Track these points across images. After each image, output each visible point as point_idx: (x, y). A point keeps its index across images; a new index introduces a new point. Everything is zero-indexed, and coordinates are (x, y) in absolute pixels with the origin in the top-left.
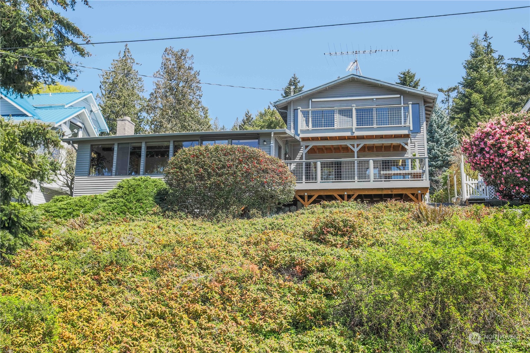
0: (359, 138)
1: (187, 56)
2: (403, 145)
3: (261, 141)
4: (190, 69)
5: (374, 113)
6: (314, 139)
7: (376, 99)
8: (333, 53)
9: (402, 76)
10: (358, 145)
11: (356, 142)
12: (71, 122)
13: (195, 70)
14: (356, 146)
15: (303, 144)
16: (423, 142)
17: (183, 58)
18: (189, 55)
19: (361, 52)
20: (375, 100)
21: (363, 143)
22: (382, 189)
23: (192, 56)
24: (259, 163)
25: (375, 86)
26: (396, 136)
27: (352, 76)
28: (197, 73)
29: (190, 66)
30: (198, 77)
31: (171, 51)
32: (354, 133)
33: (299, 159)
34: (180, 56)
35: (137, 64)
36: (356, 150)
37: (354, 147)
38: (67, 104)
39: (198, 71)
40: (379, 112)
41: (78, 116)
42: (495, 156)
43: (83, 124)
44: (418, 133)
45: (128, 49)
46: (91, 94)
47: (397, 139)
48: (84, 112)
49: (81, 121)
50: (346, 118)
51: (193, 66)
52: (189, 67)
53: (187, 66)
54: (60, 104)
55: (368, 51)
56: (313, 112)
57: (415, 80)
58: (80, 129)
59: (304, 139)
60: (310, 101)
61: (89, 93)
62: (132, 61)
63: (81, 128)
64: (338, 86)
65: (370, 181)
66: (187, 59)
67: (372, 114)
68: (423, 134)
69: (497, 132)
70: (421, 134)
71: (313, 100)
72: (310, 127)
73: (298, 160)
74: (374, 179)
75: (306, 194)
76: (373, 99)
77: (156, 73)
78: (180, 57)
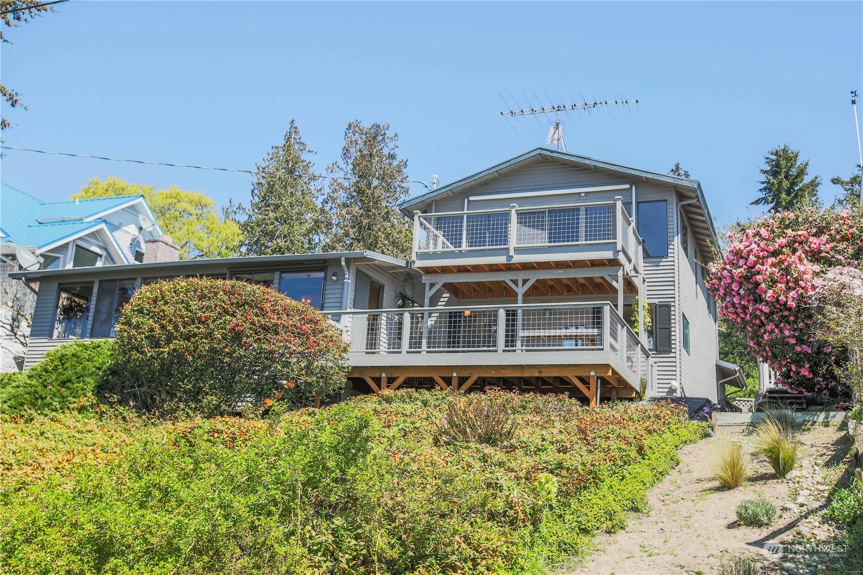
0: (526, 267)
1: (386, 136)
2: (609, 279)
3: (330, 273)
4: (392, 157)
5: (582, 216)
6: (445, 270)
7: (586, 193)
8: (517, 111)
9: (774, 157)
10: (525, 281)
11: (520, 276)
12: (77, 246)
13: (399, 158)
14: (520, 283)
15: (426, 279)
16: (672, 275)
17: (380, 138)
18: (390, 133)
19: (568, 107)
20: (583, 195)
21: (534, 277)
22: (522, 367)
23: (396, 135)
24: (263, 313)
25: (586, 169)
26: (594, 263)
27: (539, 151)
28: (402, 164)
29: (391, 153)
30: (404, 170)
31: (357, 128)
32: (512, 257)
33: (444, 306)
34: (375, 136)
35: (309, 151)
36: (521, 290)
37: (517, 285)
38: (87, 217)
39: (405, 160)
40: (591, 214)
41: (93, 235)
42: (749, 301)
43: (106, 249)
44: (663, 257)
45: (296, 128)
46: (141, 199)
47: (597, 268)
48: (103, 228)
49: (101, 244)
50: (536, 231)
51: (397, 151)
52: (389, 153)
53: (386, 151)
54: (77, 217)
55: (580, 105)
56: (469, 217)
57: (798, 163)
58: (99, 258)
59: (429, 271)
60: (466, 200)
61: (137, 197)
62: (302, 148)
63: (101, 256)
64: (518, 172)
65: (496, 351)
66: (387, 141)
67: (578, 219)
68: (672, 259)
69: (751, 250)
70: (669, 259)
71: (471, 198)
72: (465, 246)
73: (442, 307)
74: (506, 346)
75: (384, 375)
76: (580, 193)
77: (331, 166)
78: (375, 138)
